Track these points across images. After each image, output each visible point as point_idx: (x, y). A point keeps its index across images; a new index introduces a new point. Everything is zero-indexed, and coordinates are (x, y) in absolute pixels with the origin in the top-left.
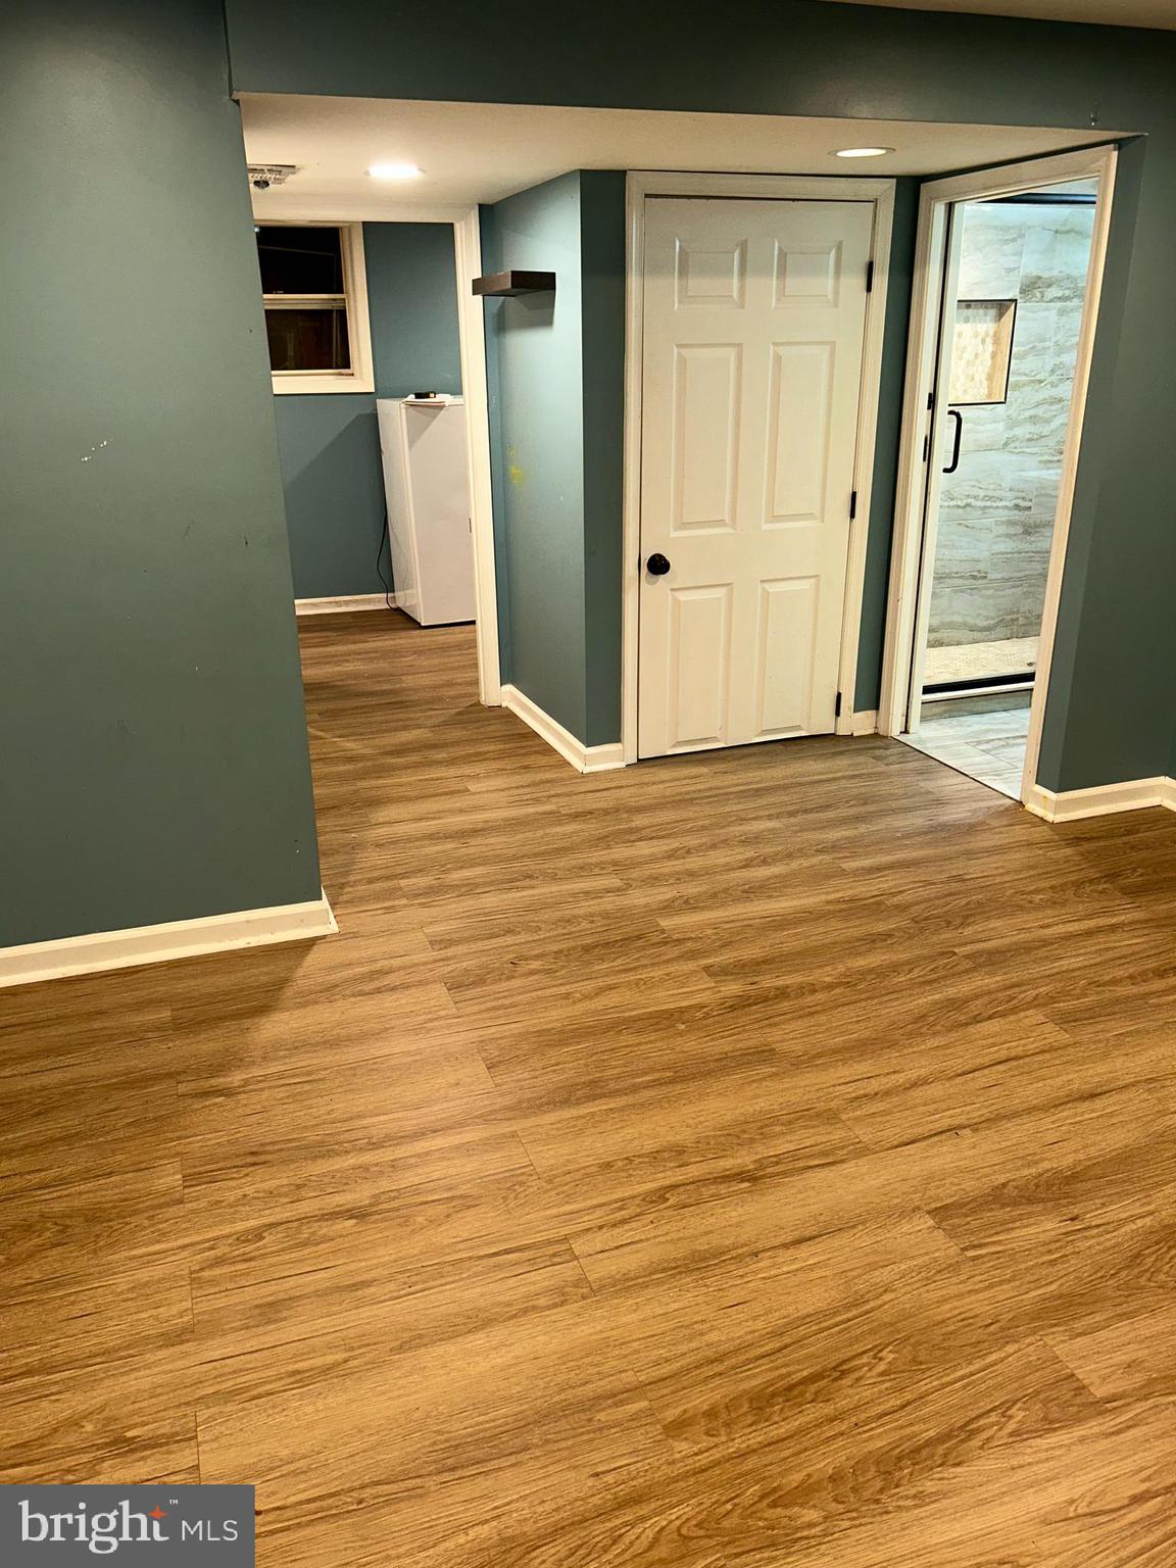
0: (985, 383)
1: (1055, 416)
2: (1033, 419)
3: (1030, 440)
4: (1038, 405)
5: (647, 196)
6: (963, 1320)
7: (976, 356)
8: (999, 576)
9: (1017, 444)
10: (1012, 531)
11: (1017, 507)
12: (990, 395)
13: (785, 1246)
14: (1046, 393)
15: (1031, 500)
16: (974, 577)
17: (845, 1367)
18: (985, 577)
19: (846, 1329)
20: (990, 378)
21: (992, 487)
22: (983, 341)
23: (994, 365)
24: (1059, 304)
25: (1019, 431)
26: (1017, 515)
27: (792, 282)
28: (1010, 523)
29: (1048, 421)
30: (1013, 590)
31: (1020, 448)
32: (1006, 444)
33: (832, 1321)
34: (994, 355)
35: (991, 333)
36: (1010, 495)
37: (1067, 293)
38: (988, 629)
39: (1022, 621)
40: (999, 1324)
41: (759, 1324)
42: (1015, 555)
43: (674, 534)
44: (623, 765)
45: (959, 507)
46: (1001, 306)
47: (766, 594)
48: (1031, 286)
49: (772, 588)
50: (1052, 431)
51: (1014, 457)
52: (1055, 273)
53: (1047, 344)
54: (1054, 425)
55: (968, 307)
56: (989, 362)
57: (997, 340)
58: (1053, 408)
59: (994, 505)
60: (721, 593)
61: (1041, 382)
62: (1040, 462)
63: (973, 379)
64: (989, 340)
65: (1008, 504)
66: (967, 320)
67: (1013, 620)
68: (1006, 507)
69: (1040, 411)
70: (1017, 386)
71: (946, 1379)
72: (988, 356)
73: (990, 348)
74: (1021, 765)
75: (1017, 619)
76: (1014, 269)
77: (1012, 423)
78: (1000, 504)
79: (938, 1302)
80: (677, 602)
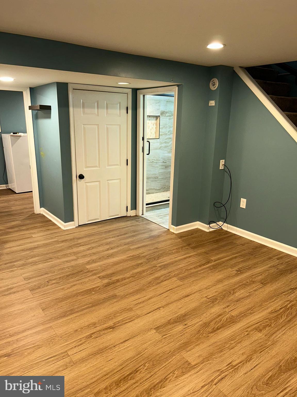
0: (155, 134)
1: (170, 142)
2: (165, 142)
3: (165, 147)
4: (166, 139)
5: (73, 89)
6: (163, 353)
7: (152, 128)
8: (161, 178)
9: (162, 148)
10: (163, 167)
11: (163, 162)
12: (156, 137)
13: (122, 343)
14: (168, 137)
15: (166, 160)
16: (155, 178)
17: (137, 370)
18: (158, 178)
19: (137, 360)
20: (156, 133)
21: (158, 157)
22: (153, 125)
23: (156, 130)
24: (169, 117)
25: (163, 145)
26: (163, 164)
27: (110, 111)
28: (162, 166)
29: (168, 143)
30: (164, 181)
32: (160, 148)
33: (134, 359)
34: (156, 128)
35: (155, 123)
36: (161, 159)
37: (170, 115)
38: (159, 190)
39: (166, 187)
40: (171, 352)
41: (116, 364)
42: (164, 173)
43: (85, 169)
44: (75, 227)
45: (151, 162)
46: (157, 117)
47: (108, 183)
48: (163, 113)
49: (110, 182)
50: (170, 145)
51: (162, 151)
52: (168, 110)
53: (167, 126)
54: (170, 144)
55: (150, 117)
56: (155, 129)
57: (156, 125)
58: (169, 140)
59: (159, 162)
60: (98, 183)
61: (166, 134)
62: (168, 152)
63: (152, 133)
64: (155, 125)
65: (161, 161)
66: (150, 120)
67: (164, 187)
68: (161, 162)
69: (167, 141)
70: (161, 135)
71: (160, 368)
72: (155, 128)
73: (155, 126)
74: (168, 221)
75: (165, 187)
76: (159, 109)
77: (161, 143)
78: (160, 161)
79: (157, 350)
80: (87, 186)
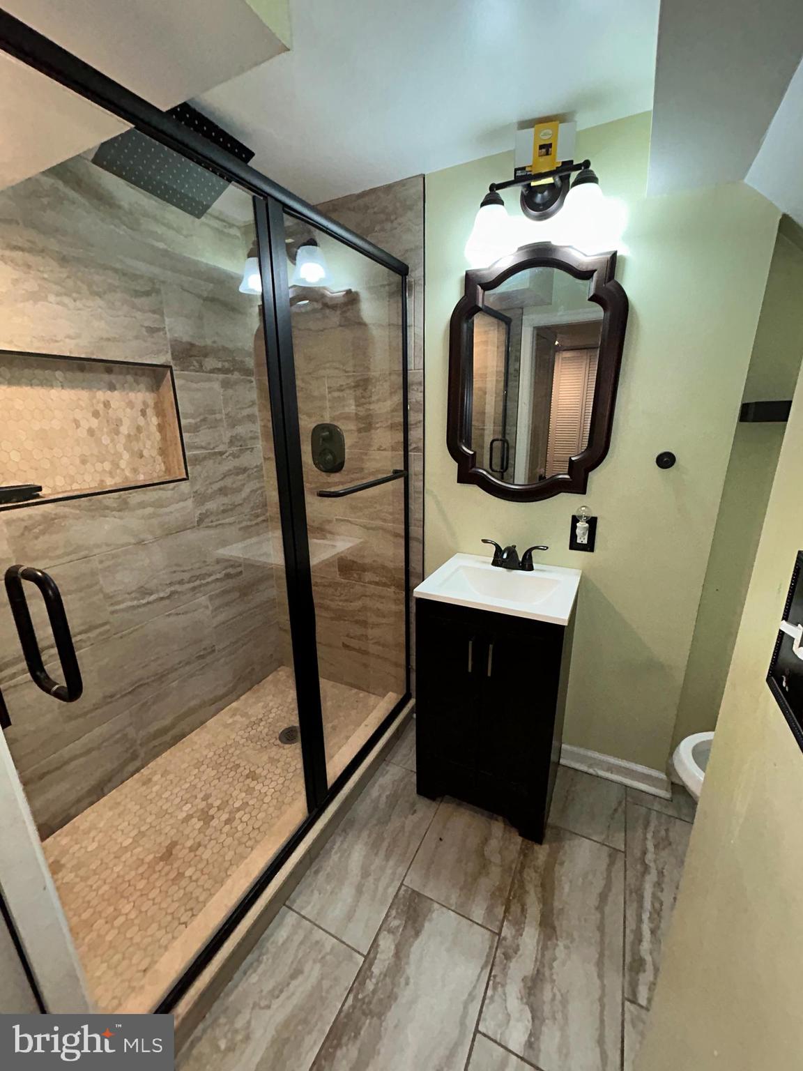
0: (159, 459)
1: (244, 485)
3: (224, 511)
4: (225, 476)
7: (139, 429)
8: (227, 643)
10: (229, 599)
11: (228, 576)
12: (168, 470)
14: (230, 464)
16: (201, 657)
20: (163, 452)
21: (197, 565)
22: (143, 413)
23: (164, 439)
25: (211, 505)
26: (231, 583)
28: (225, 592)
29: (239, 490)
31: (217, 520)
36: (218, 567)
38: (228, 693)
42: (237, 618)
48: (187, 354)
50: (244, 499)
51: (212, 532)
55: (109, 371)
58: (239, 478)
59: (205, 582)
63: (141, 456)
64: (150, 412)
65: (218, 576)
66: (112, 387)
67: (251, 671)
68: (217, 580)
69: (228, 482)
70: (197, 460)
72: (154, 429)
73: (154, 421)
76: (158, 330)
77: (201, 498)
78: (209, 580)
